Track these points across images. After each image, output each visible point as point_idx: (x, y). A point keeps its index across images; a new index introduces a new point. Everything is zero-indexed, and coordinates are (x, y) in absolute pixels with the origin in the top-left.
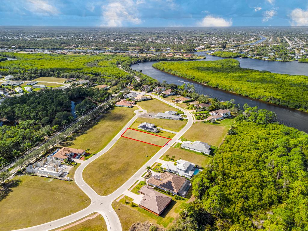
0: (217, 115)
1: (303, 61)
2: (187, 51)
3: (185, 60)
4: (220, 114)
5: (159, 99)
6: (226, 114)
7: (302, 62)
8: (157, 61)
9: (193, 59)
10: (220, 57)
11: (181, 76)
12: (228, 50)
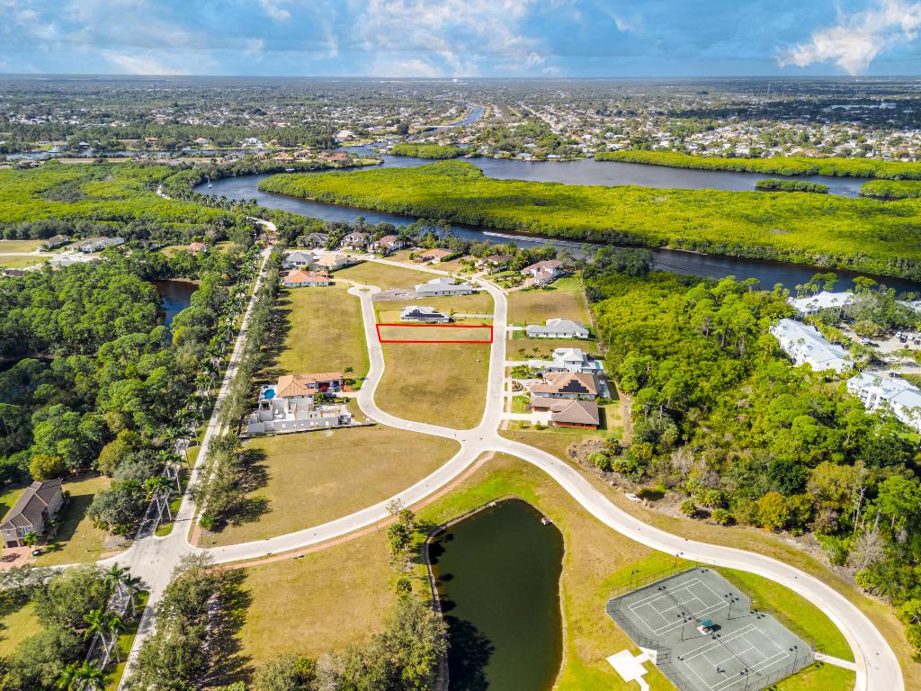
0: (541, 273)
1: (605, 159)
2: (315, 146)
3: (333, 168)
4: (546, 270)
5: (375, 261)
6: (558, 269)
7: (602, 160)
8: (254, 174)
9: (354, 166)
10: (415, 157)
11: (369, 206)
12: (423, 141)
